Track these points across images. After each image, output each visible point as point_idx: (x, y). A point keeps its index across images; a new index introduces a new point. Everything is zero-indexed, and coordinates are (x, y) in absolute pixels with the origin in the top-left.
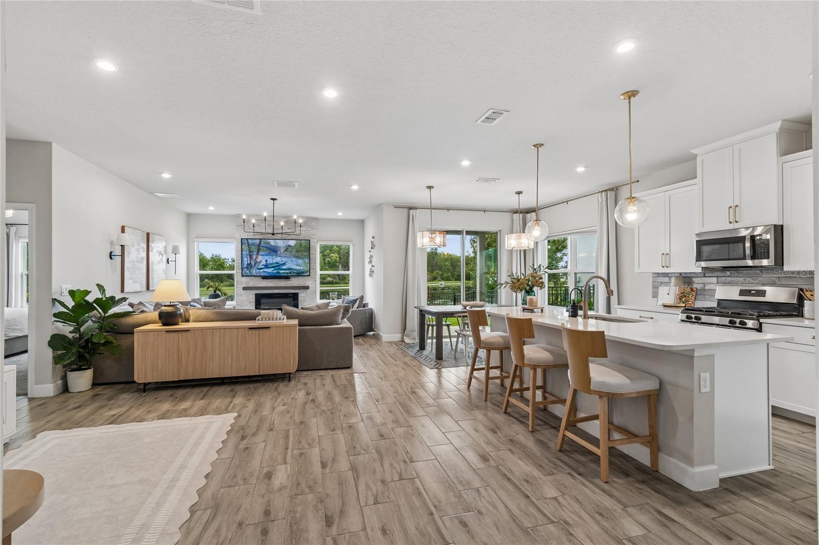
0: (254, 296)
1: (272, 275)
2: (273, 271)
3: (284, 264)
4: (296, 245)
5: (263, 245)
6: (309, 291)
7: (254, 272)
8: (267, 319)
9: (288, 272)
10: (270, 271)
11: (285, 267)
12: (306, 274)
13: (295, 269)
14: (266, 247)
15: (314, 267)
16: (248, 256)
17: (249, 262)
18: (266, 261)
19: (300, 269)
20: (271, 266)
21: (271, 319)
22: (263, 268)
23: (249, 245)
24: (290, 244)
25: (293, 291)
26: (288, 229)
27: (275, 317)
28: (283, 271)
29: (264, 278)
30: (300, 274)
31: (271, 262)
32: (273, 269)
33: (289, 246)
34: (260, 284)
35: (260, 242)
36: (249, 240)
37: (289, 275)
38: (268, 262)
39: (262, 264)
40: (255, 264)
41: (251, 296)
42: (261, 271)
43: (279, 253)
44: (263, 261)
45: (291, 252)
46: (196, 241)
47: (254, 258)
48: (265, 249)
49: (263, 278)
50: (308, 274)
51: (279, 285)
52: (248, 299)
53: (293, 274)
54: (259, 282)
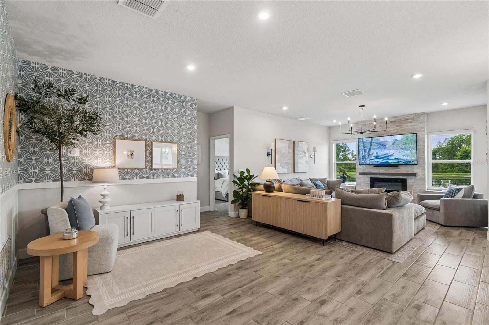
0: (369, 179)
1: (382, 163)
2: (382, 161)
3: (391, 155)
4: (402, 139)
5: (374, 142)
6: (417, 178)
7: (368, 162)
8: (312, 196)
9: (396, 161)
10: (380, 161)
11: (393, 158)
12: (413, 163)
13: (402, 159)
14: (376, 143)
15: (423, 156)
16: (363, 150)
17: (364, 155)
18: (377, 153)
19: (408, 159)
20: (381, 157)
21: (314, 196)
22: (375, 159)
23: (363, 143)
24: (396, 139)
25: (401, 177)
26: (397, 126)
27: (317, 195)
28: (392, 161)
29: (376, 166)
30: (406, 164)
31: (381, 154)
32: (382, 159)
33: (396, 140)
34: (373, 170)
35: (372, 140)
36: (364, 139)
37: (397, 163)
38: (378, 154)
39: (373, 156)
40: (368, 156)
41: (367, 179)
42: (373, 161)
43: (387, 146)
44: (374, 154)
45: (398, 145)
46: (334, 143)
47: (368, 151)
48: (376, 144)
49: (374, 166)
50: (415, 163)
51: (389, 172)
52: (364, 181)
53: (400, 163)
54: (373, 169)
